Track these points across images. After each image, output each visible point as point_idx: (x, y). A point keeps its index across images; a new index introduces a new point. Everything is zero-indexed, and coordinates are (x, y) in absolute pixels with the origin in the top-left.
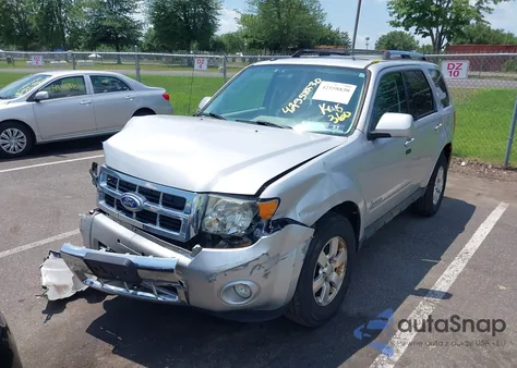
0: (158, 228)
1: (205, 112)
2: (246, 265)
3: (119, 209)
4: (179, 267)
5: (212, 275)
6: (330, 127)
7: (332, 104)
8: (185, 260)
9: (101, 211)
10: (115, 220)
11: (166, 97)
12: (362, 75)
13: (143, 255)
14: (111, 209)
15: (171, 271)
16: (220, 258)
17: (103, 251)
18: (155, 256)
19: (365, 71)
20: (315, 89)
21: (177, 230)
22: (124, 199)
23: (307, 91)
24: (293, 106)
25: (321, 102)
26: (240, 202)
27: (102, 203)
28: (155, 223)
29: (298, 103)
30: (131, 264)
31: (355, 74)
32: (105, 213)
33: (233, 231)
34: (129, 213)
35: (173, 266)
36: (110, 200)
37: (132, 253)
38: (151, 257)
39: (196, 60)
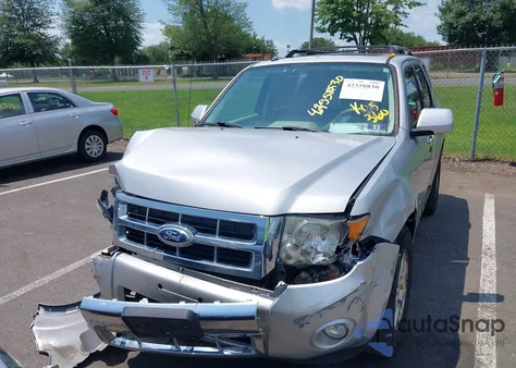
0: (215, 264)
1: (207, 121)
2: (344, 300)
3: (151, 245)
4: (261, 312)
5: (303, 318)
6: (370, 127)
7: (365, 103)
8: (267, 303)
9: (122, 250)
10: (147, 259)
11: (115, 112)
12: (386, 70)
13: (201, 300)
14: (139, 246)
15: (252, 318)
16: (311, 295)
17: (144, 302)
18: (222, 300)
19: (387, 65)
20: (339, 88)
21: (246, 265)
22: (163, 234)
23: (330, 90)
24: (319, 108)
25: (352, 101)
26: (327, 222)
27: (123, 240)
28: (211, 259)
29: (324, 103)
30: (193, 315)
31: (378, 70)
32: (130, 253)
33: (320, 259)
34: (171, 249)
35: (253, 312)
36: (135, 236)
37: (187, 301)
38: (217, 303)
39: (140, 72)
